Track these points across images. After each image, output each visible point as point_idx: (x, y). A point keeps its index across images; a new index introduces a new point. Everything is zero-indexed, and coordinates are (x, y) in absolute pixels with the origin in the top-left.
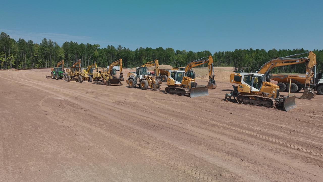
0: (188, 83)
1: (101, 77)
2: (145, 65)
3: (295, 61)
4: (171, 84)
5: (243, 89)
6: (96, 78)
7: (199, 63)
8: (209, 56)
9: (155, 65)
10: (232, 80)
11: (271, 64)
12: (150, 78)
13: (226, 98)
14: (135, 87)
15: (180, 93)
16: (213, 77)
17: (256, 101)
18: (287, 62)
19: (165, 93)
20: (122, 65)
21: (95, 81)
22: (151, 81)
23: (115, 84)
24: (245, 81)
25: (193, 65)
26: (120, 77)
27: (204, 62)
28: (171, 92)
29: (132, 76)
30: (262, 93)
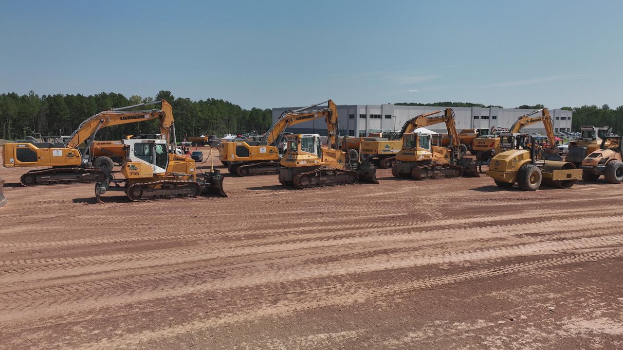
3: (143, 117)
10: (11, 159)
11: (98, 121)
13: (97, 196)
17: (169, 191)
18: (129, 118)
30: (173, 175)
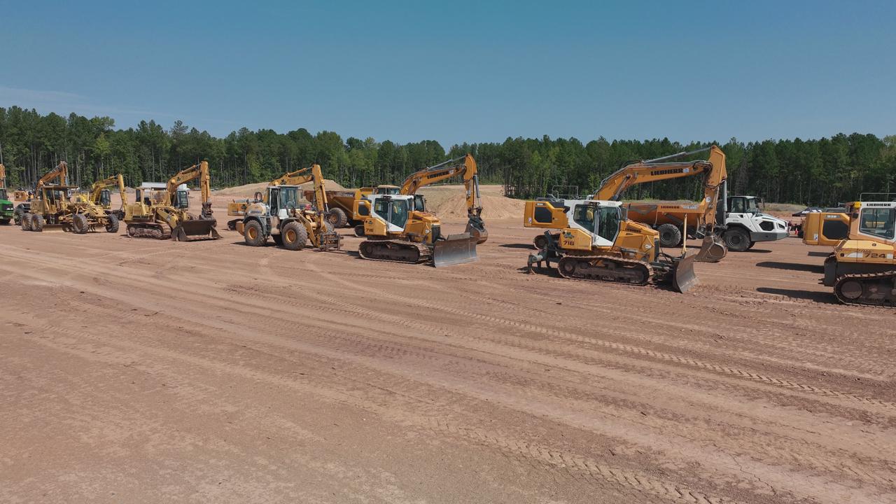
0: (424, 228)
1: (151, 217)
2: (282, 179)
3: (681, 171)
4: (376, 232)
5: (573, 240)
6: (134, 220)
7: (440, 174)
8: (467, 156)
9: (312, 179)
10: (530, 219)
11: (625, 177)
12: (308, 217)
13: (530, 264)
14: (266, 244)
15: (404, 255)
16: (479, 211)
17: (607, 271)
18: (662, 172)
19: (362, 258)
20: (208, 181)
21: (133, 230)
22: (313, 224)
23: (197, 236)
24: (577, 221)
25: (424, 180)
26: (203, 216)
27: (452, 173)
28: (376, 256)
29: (253, 212)
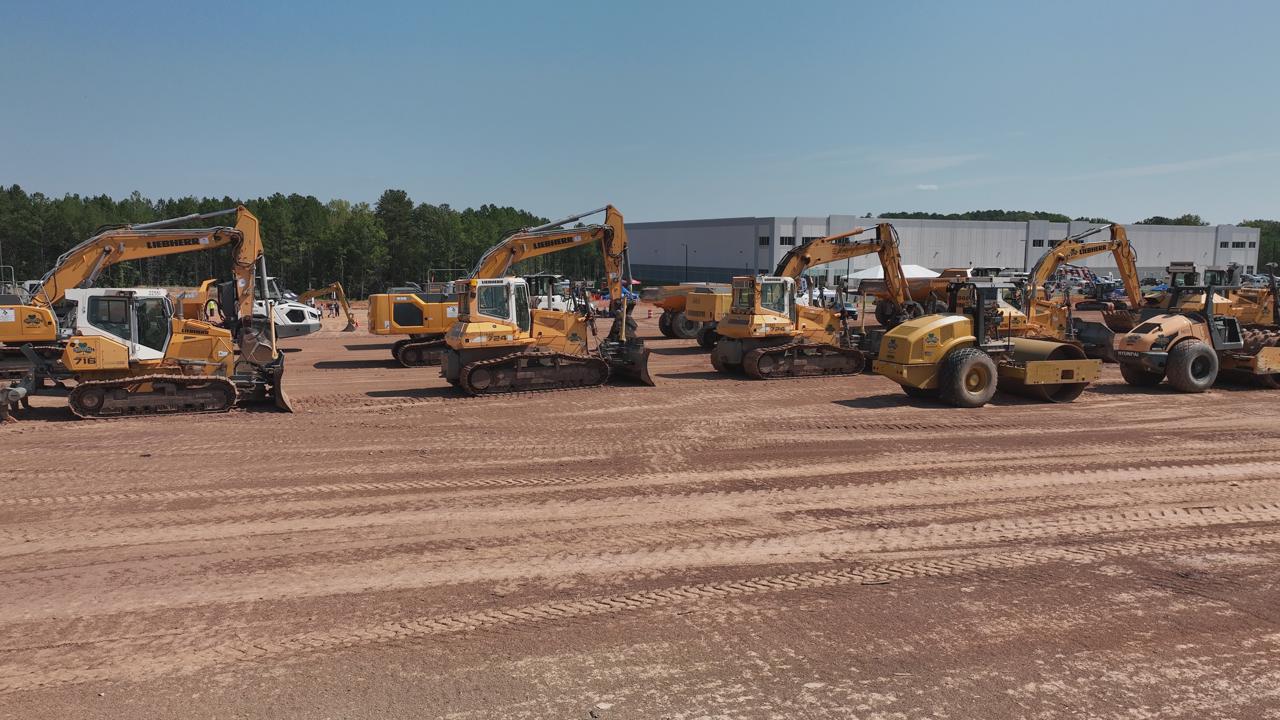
11: (100, 250)
18: (166, 244)
24: (96, 323)
30: (180, 364)
